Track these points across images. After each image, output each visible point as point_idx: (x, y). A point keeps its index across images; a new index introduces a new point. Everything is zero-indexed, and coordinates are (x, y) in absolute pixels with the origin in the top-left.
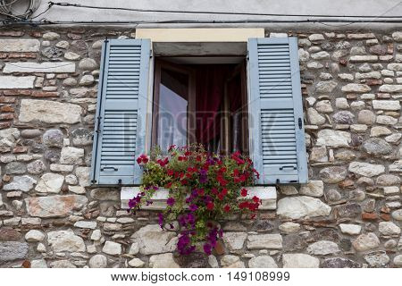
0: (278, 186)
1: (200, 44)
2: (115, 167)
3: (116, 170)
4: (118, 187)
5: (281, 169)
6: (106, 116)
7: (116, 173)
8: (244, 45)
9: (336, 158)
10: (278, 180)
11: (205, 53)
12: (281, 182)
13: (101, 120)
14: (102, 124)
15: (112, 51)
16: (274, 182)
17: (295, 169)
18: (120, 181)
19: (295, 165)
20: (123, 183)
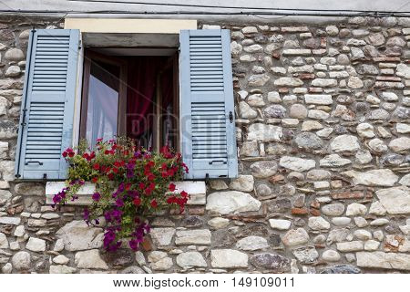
0: (208, 180)
1: (131, 35)
2: (40, 161)
3: (41, 164)
4: (43, 182)
5: (211, 163)
6: (32, 109)
7: (41, 167)
8: (176, 37)
9: (267, 153)
10: (207, 175)
11: (136, 45)
12: (210, 177)
13: (27, 113)
14: (27, 116)
15: (39, 42)
16: (204, 176)
17: (225, 163)
18: (45, 175)
19: (225, 160)
20: (48, 177)
